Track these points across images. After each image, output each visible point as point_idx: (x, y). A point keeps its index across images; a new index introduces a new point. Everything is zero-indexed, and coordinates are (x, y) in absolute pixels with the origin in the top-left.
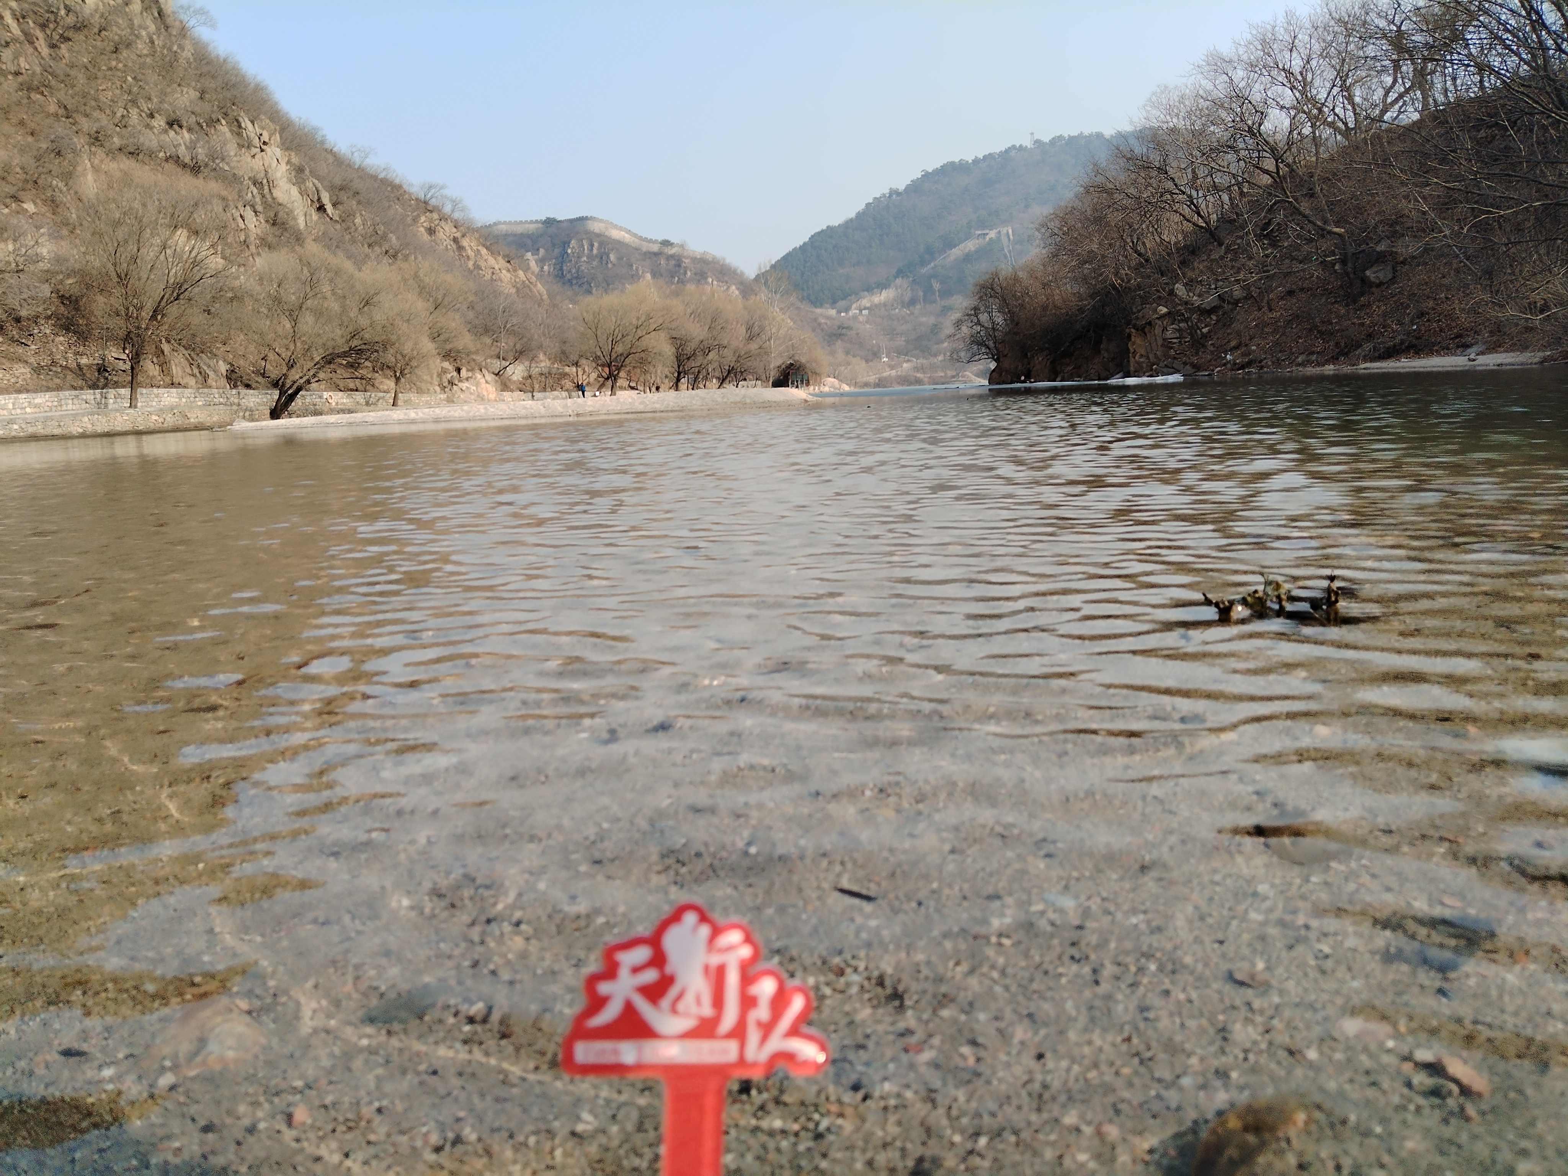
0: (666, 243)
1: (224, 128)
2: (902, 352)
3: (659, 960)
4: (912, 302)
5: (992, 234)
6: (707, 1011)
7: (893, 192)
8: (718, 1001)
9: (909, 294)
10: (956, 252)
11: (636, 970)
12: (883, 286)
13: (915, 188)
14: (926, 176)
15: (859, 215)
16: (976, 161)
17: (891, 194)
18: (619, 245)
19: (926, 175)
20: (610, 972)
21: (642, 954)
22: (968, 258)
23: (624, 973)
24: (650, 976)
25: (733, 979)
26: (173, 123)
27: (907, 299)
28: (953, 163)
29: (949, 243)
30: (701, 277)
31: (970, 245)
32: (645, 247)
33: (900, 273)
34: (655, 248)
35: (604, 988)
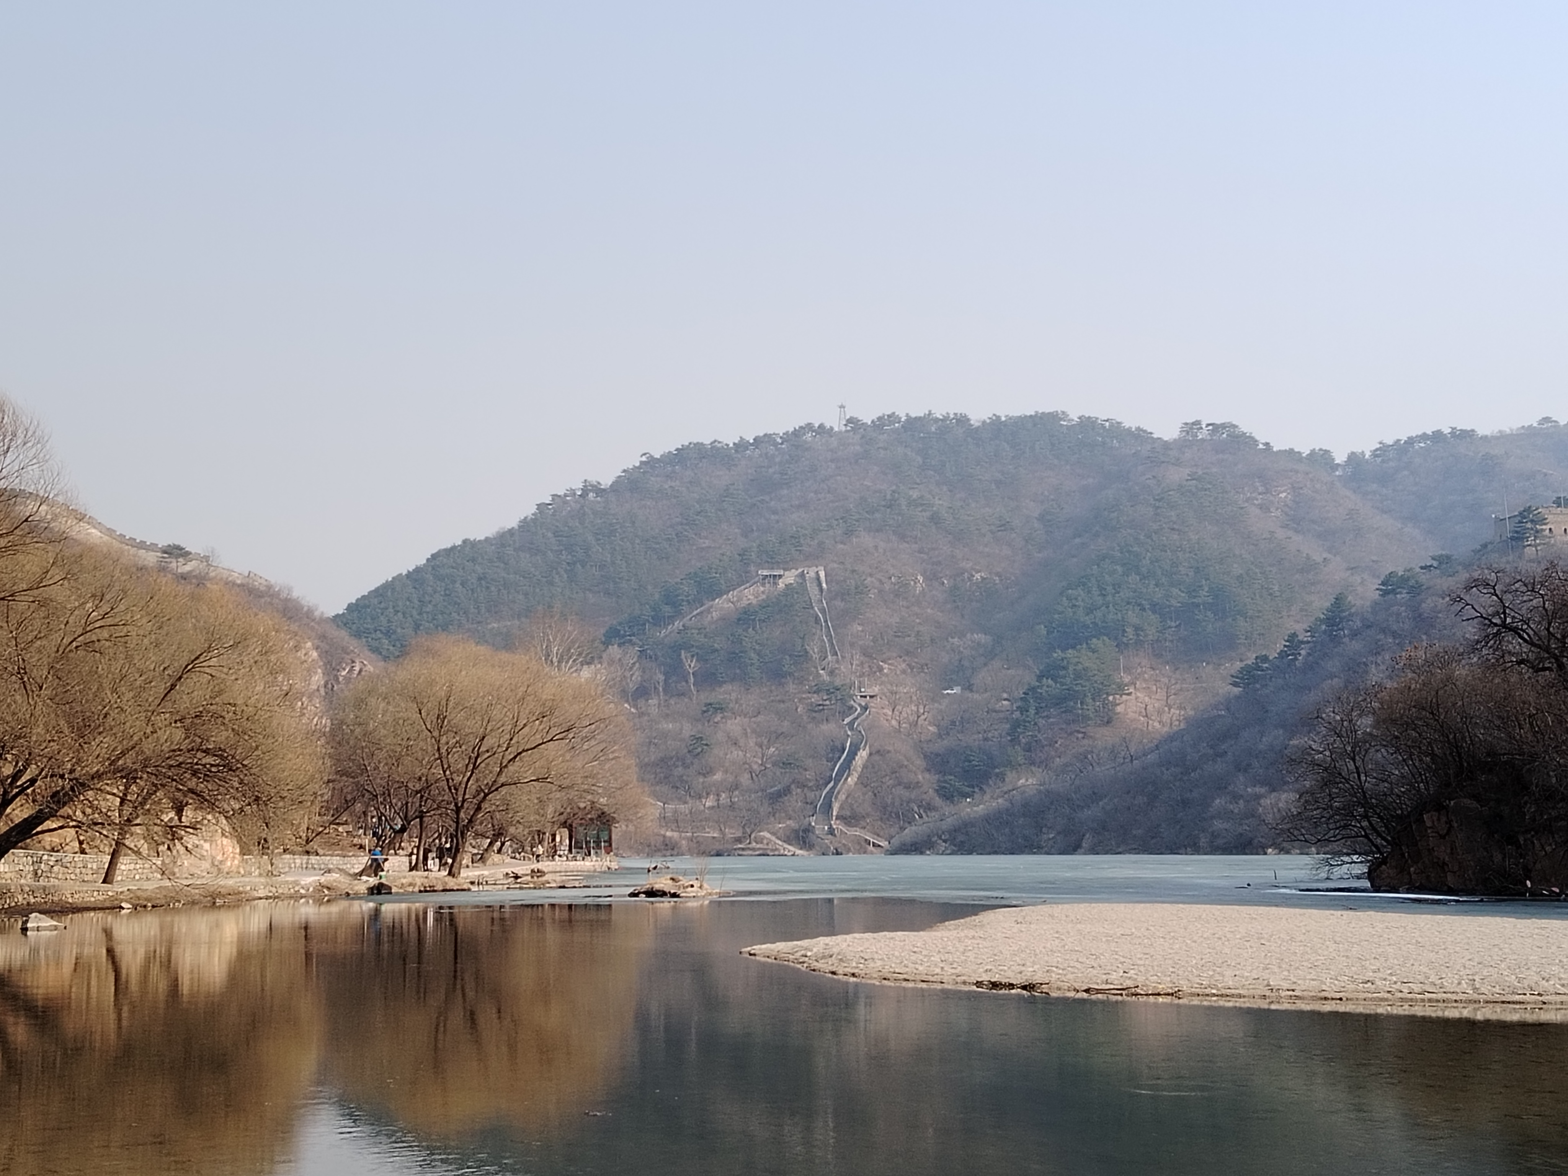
5: (789, 578)
7: (590, 489)
9: (637, 676)
10: (723, 605)
12: (581, 657)
13: (631, 483)
15: (525, 524)
17: (585, 491)
19: (650, 463)
22: (746, 617)
27: (632, 687)
28: (699, 446)
29: (708, 588)
31: (750, 594)
32: (131, 556)
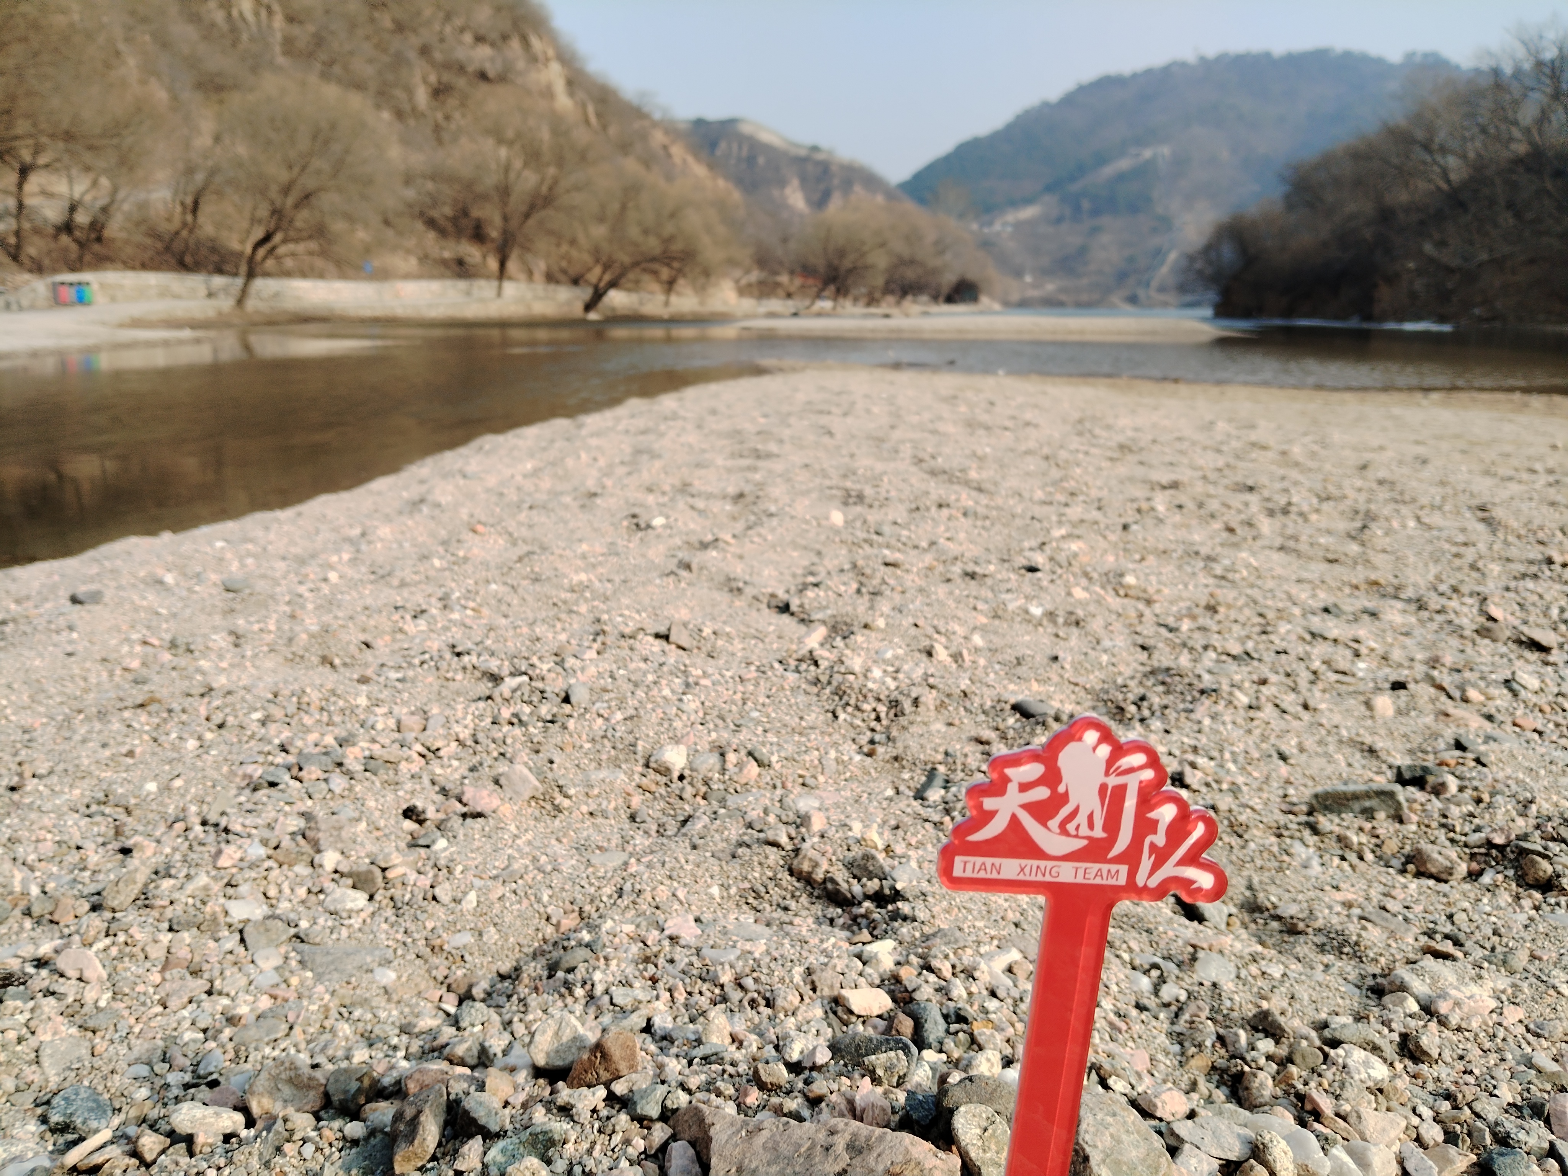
0: (815, 149)
1: (515, 44)
2: (1046, 272)
3: (1052, 777)
4: (1059, 220)
5: (1147, 153)
6: (1099, 833)
7: (1046, 105)
8: (1112, 824)
9: (1056, 211)
10: (1109, 171)
11: (1024, 787)
12: (1028, 201)
13: (1069, 100)
14: (1083, 90)
16: (1135, 76)
17: (1042, 106)
18: (768, 149)
20: (998, 787)
21: (1033, 770)
22: (1121, 177)
23: (1012, 788)
24: (1042, 793)
25: (1130, 803)
26: (479, 39)
27: (1053, 217)
29: (1101, 160)
30: (847, 184)
31: (1124, 164)
32: (794, 151)
33: (1049, 188)
34: (803, 153)
35: (989, 803)
